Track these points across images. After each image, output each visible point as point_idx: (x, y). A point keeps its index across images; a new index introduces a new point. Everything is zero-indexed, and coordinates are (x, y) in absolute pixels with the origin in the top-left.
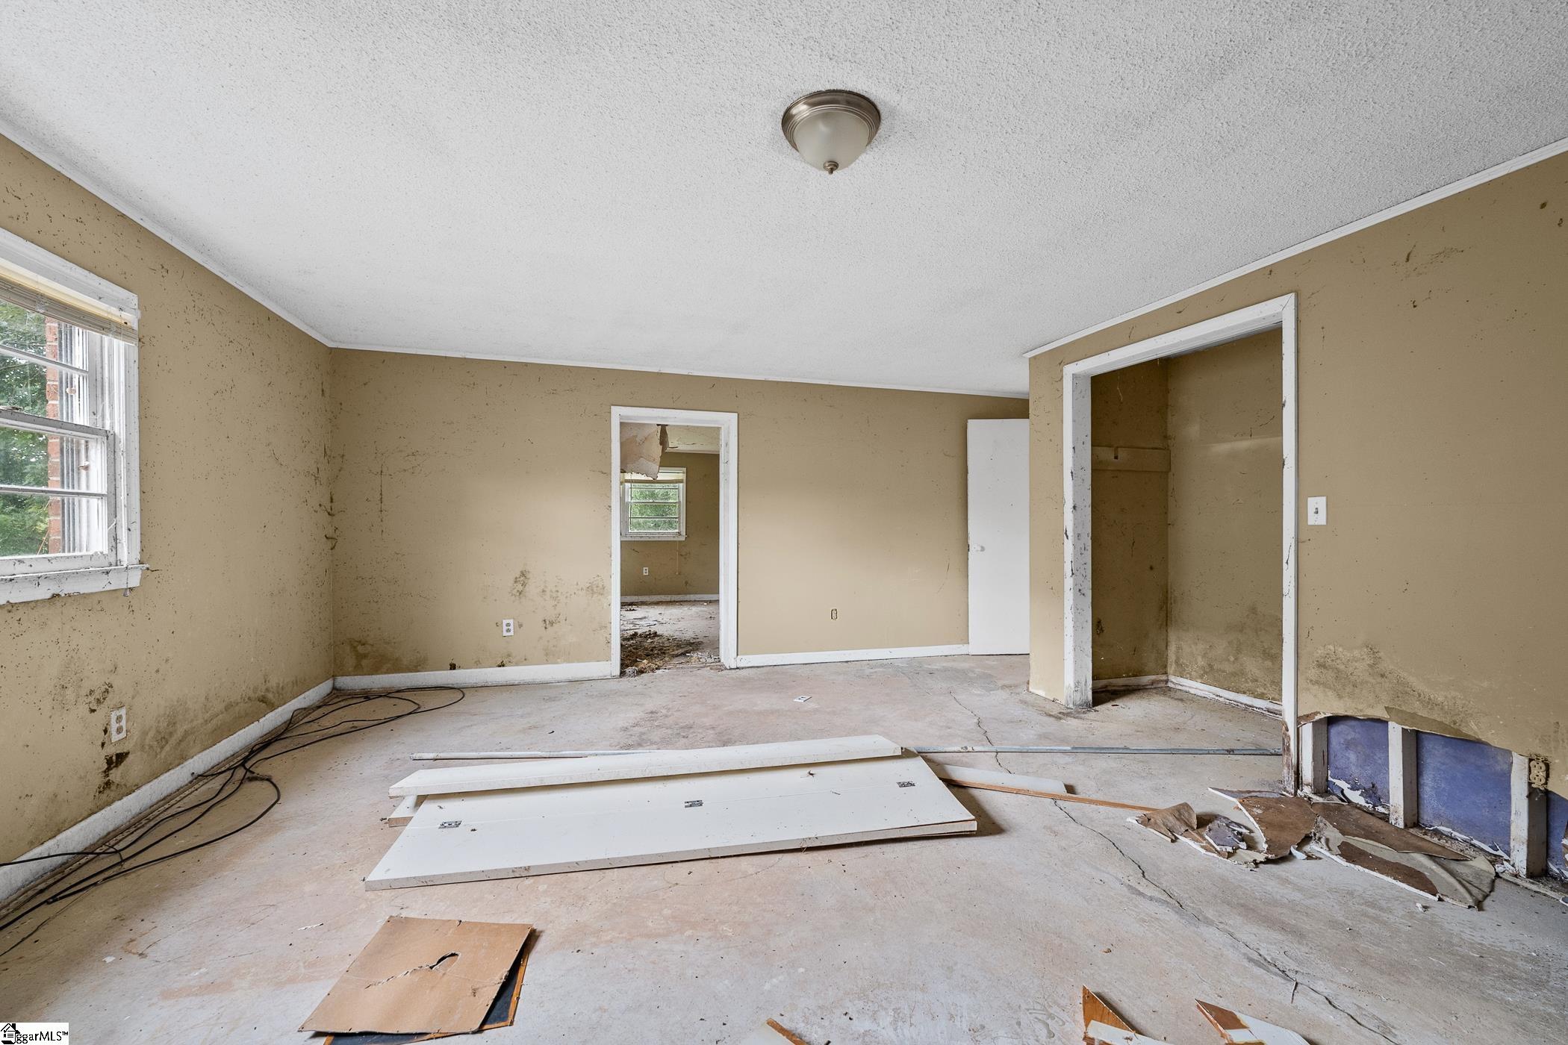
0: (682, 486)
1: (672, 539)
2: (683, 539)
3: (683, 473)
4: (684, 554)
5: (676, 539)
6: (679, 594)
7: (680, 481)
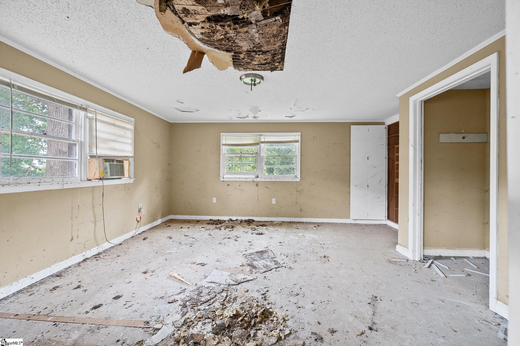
0: (298, 145)
1: (291, 180)
2: (298, 180)
3: (299, 136)
4: (299, 190)
5: (294, 180)
6: (296, 217)
7: (297, 141)
